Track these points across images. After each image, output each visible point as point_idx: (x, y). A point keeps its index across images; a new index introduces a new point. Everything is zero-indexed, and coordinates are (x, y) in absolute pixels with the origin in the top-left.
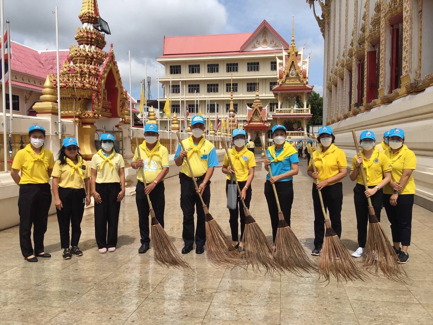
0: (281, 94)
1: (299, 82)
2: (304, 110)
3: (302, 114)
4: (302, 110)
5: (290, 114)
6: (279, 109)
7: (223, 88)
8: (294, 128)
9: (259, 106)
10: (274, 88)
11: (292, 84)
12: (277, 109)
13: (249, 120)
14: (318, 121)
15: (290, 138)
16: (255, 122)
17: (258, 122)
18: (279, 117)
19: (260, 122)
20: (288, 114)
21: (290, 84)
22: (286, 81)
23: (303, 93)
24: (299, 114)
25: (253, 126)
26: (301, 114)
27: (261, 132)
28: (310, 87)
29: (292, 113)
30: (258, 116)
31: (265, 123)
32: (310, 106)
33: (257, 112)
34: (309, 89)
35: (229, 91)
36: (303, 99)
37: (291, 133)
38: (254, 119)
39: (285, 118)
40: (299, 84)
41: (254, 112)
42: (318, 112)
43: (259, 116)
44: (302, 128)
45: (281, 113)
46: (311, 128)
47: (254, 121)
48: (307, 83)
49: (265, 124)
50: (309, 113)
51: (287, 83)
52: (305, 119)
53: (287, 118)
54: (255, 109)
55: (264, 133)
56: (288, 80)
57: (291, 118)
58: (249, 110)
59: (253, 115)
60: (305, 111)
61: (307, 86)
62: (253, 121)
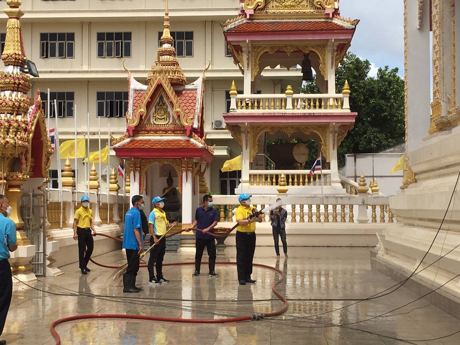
0: (255, 46)
1: (309, 10)
2: (327, 99)
3: (322, 111)
4: (320, 100)
5: (283, 111)
6: (247, 94)
7: (89, 46)
8: (297, 158)
9: (171, 75)
10: (229, 27)
11: (289, 15)
12: (240, 96)
13: (135, 124)
14: (369, 142)
15: (285, 191)
16: (156, 132)
17: (166, 131)
18: (246, 122)
19: (174, 132)
20: (278, 111)
21: (281, 15)
22: (270, 6)
23: (323, 45)
24: (312, 111)
25: (147, 146)
26: (317, 111)
27: (176, 168)
28: (347, 25)
29: (289, 110)
30: (166, 112)
31: (190, 136)
32: (346, 86)
33: (161, 98)
34: (341, 30)
35: (105, 53)
36: (324, 64)
37: (287, 176)
38: (152, 120)
39: (266, 126)
40: (311, 15)
41: (152, 97)
42: (368, 115)
43: (169, 109)
44: (324, 160)
45: (253, 108)
46: (349, 159)
47: (154, 128)
48: (336, 12)
49: (192, 140)
50: (346, 109)
51: (270, 11)
52: (331, 129)
53: (273, 127)
54: (154, 86)
55: (190, 174)
56: (275, 4)
57: (287, 126)
58: (136, 90)
59: (148, 105)
60: (331, 102)
61: (336, 21)
62: (148, 127)
